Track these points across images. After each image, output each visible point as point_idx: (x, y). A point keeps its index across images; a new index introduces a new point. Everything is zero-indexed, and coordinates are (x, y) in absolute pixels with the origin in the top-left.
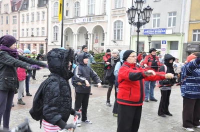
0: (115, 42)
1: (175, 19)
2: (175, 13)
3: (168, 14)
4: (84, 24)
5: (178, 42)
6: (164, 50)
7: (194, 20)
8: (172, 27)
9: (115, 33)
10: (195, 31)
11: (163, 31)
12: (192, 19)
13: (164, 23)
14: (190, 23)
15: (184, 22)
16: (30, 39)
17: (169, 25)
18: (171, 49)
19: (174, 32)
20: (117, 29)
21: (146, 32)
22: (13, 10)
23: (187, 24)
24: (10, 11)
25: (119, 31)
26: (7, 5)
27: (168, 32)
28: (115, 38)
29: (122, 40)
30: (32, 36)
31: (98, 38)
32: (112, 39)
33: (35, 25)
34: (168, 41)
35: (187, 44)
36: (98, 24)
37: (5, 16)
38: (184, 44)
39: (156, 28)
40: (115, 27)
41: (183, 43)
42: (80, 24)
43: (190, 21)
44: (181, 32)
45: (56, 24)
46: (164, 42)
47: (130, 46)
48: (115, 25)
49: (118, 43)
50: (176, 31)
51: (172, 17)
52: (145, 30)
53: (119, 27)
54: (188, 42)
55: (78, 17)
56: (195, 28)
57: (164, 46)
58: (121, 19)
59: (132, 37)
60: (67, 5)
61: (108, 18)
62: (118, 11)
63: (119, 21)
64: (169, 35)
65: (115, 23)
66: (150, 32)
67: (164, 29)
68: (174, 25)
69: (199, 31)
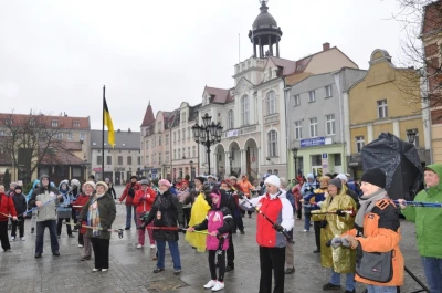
0: (268, 160)
1: (334, 123)
2: (333, 116)
3: (326, 118)
4: (235, 138)
5: (340, 154)
6: (325, 166)
7: (356, 124)
8: (332, 134)
9: (270, 148)
10: (358, 138)
11: (321, 141)
12: (352, 123)
13: (323, 131)
14: (351, 127)
15: (344, 127)
16: (181, 162)
17: (329, 133)
18: (336, 165)
19: (334, 141)
20: (272, 141)
21: (303, 143)
22: (166, 128)
23: (347, 129)
24: (163, 129)
25: (274, 143)
26: (160, 123)
27: (328, 141)
28: (270, 154)
29: (278, 157)
30: (184, 158)
31: (255, 156)
32: (267, 155)
33: (187, 145)
34: (330, 155)
35: (351, 156)
36: (250, 137)
37: (157, 137)
38: (347, 157)
39: (315, 137)
40: (270, 140)
41: (346, 155)
42: (231, 138)
43: (351, 125)
44: (342, 141)
46: (325, 156)
47: (287, 164)
48: (270, 136)
49: (273, 160)
50: (337, 140)
51: (331, 121)
52: (302, 141)
53: (274, 139)
54: (351, 154)
55: (232, 129)
56: (358, 135)
57: (325, 161)
58: (275, 129)
59: (288, 151)
60: (219, 114)
61: (260, 128)
62: (271, 118)
63: (273, 132)
64: (328, 146)
65: (269, 134)
66: (307, 143)
67: (322, 138)
68: (334, 132)
69: (363, 138)
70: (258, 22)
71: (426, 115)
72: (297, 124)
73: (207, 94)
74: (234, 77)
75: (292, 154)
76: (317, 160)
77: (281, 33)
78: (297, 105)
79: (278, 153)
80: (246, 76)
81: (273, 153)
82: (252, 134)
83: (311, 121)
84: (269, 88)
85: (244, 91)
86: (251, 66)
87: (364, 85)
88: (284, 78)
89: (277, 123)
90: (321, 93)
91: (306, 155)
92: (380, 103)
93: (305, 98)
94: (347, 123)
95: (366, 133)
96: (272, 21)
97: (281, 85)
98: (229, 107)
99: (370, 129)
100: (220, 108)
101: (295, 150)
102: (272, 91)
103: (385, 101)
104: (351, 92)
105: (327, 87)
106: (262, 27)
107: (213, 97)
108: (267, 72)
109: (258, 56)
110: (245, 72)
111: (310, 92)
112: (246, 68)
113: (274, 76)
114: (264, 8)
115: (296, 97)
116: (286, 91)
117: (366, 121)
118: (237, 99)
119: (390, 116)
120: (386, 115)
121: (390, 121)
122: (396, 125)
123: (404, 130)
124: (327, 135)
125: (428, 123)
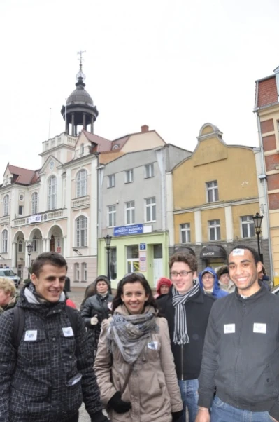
0: (75, 250)
1: (154, 207)
2: (153, 199)
3: (145, 202)
4: (38, 224)
5: (161, 245)
6: (143, 259)
7: (180, 209)
8: (152, 221)
9: (78, 236)
10: (183, 226)
11: (139, 229)
12: (177, 208)
13: (141, 217)
14: (175, 213)
15: (166, 212)
17: (148, 219)
18: (155, 257)
19: (154, 229)
20: (80, 229)
21: (117, 231)
23: (170, 214)
25: (83, 231)
27: (147, 229)
28: (78, 244)
29: (86, 247)
31: (61, 246)
32: (74, 245)
34: (149, 245)
35: (174, 247)
36: (55, 223)
38: (170, 248)
39: (131, 224)
40: (78, 227)
41: (168, 246)
42: (33, 224)
43: (174, 211)
44: (164, 229)
45: (5, 228)
46: (143, 247)
47: (97, 256)
48: (78, 223)
49: (82, 251)
50: (157, 228)
51: (151, 205)
52: (116, 229)
53: (83, 226)
54: (175, 244)
56: (183, 222)
57: (142, 253)
58: (84, 214)
59: (99, 240)
60: (21, 197)
61: (67, 213)
62: (81, 202)
63: (83, 217)
64: (148, 235)
65: (78, 220)
66: (122, 231)
67: (141, 226)
68: (154, 218)
69: (189, 225)
70: (73, 98)
71: (263, 201)
72: (110, 208)
73: (8, 172)
74: (42, 155)
75: (104, 244)
76: (133, 251)
77: (97, 113)
78: (111, 187)
79: (88, 243)
80: (55, 154)
81: (82, 244)
82: (57, 220)
83: (128, 204)
84: (81, 166)
85: (52, 171)
86: (61, 143)
87: (190, 164)
88: (97, 155)
89: (86, 208)
90: (140, 173)
91: (121, 245)
92: (209, 184)
93: (121, 178)
94: (170, 208)
95: (194, 219)
96: (88, 99)
97: (94, 163)
98: (33, 189)
99: (197, 215)
100: (23, 189)
101: (108, 238)
102: (83, 170)
103: (215, 182)
104: (176, 172)
105: (147, 166)
106: (76, 103)
107: (16, 176)
108: (78, 148)
109: (70, 133)
110: (54, 149)
111: (128, 172)
112: (56, 145)
113: (87, 152)
114: (80, 84)
115: (110, 177)
116: (99, 170)
117: (193, 205)
118: (44, 180)
119: (220, 200)
120: (217, 199)
121: (221, 205)
122: (228, 210)
123: (237, 217)
124: (146, 221)
125: (266, 208)
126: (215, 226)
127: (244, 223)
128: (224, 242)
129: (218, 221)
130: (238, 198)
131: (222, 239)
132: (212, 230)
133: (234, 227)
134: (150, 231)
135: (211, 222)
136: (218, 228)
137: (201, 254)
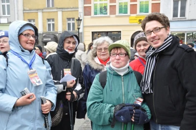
1: (8, 6)
7: (28, 9)
8: (7, 15)
12: (25, 8)
14: (24, 12)
15: (18, 11)
17: (4, 13)
19: (9, 21)
23: (21, 12)
27: (3, 21)
43: (24, 10)
51: (6, 4)
56: (30, 18)
64: (4, 25)
68: (9, 13)
69: (34, 21)
71: (81, 10)
94: (21, 8)
95: (37, 18)
99: (40, 14)
117: (37, 8)
119: (55, 7)
120: (53, 5)
121: (56, 10)
122: (60, 13)
123: (65, 18)
124: (2, 15)
125: (82, 14)
126: (51, 23)
127: (69, 22)
128: (57, 33)
129: (53, 20)
130: (66, 7)
131: (56, 30)
132: (49, 25)
133: (63, 24)
134: (6, 22)
135: (49, 20)
136: (53, 24)
137: (42, 39)
